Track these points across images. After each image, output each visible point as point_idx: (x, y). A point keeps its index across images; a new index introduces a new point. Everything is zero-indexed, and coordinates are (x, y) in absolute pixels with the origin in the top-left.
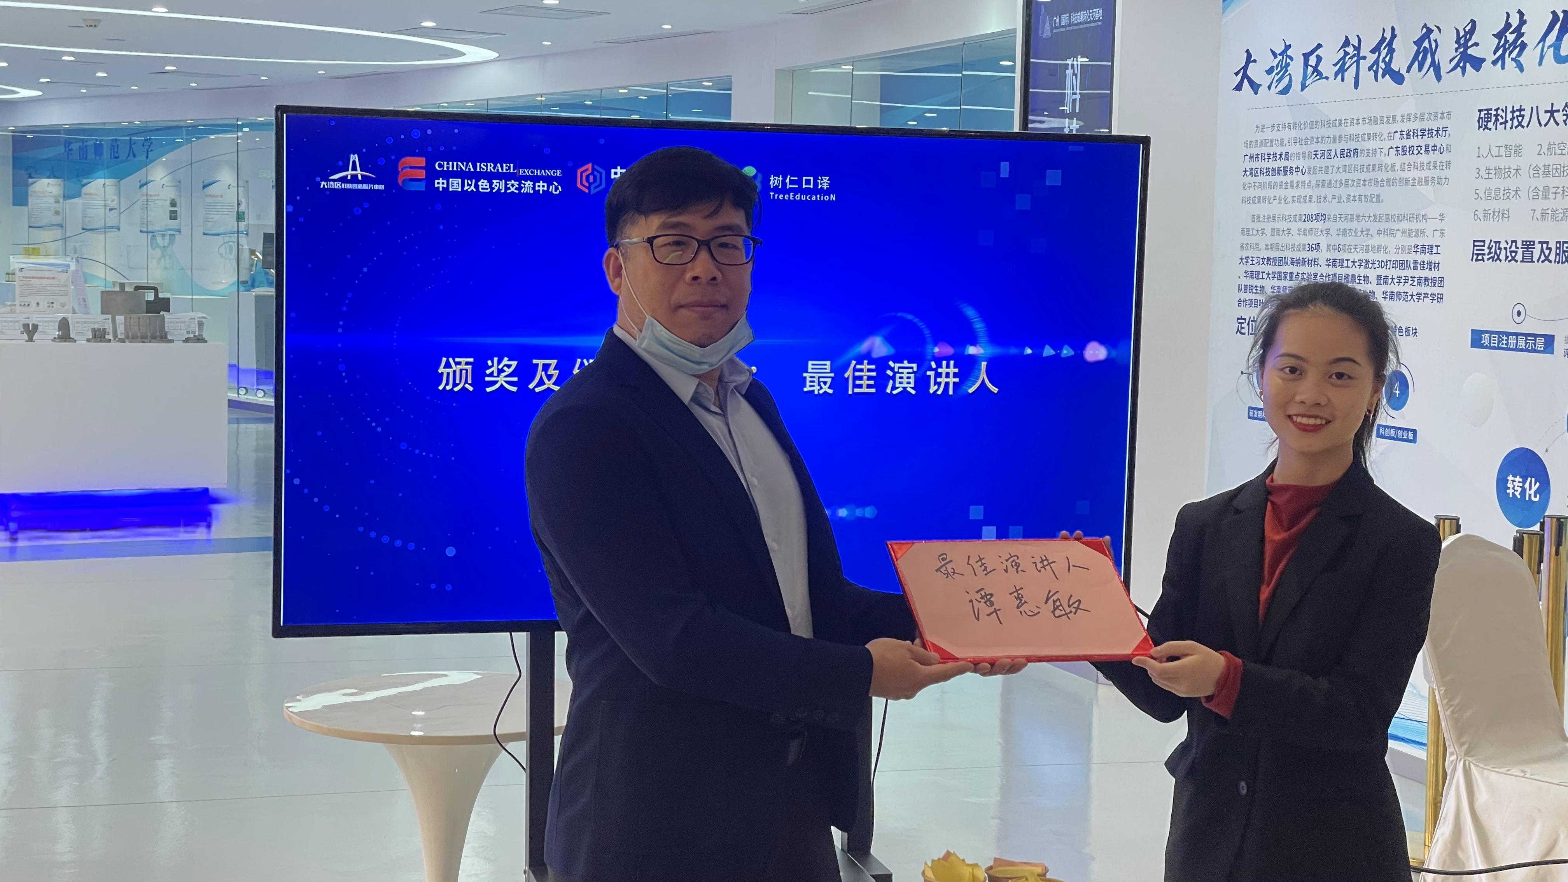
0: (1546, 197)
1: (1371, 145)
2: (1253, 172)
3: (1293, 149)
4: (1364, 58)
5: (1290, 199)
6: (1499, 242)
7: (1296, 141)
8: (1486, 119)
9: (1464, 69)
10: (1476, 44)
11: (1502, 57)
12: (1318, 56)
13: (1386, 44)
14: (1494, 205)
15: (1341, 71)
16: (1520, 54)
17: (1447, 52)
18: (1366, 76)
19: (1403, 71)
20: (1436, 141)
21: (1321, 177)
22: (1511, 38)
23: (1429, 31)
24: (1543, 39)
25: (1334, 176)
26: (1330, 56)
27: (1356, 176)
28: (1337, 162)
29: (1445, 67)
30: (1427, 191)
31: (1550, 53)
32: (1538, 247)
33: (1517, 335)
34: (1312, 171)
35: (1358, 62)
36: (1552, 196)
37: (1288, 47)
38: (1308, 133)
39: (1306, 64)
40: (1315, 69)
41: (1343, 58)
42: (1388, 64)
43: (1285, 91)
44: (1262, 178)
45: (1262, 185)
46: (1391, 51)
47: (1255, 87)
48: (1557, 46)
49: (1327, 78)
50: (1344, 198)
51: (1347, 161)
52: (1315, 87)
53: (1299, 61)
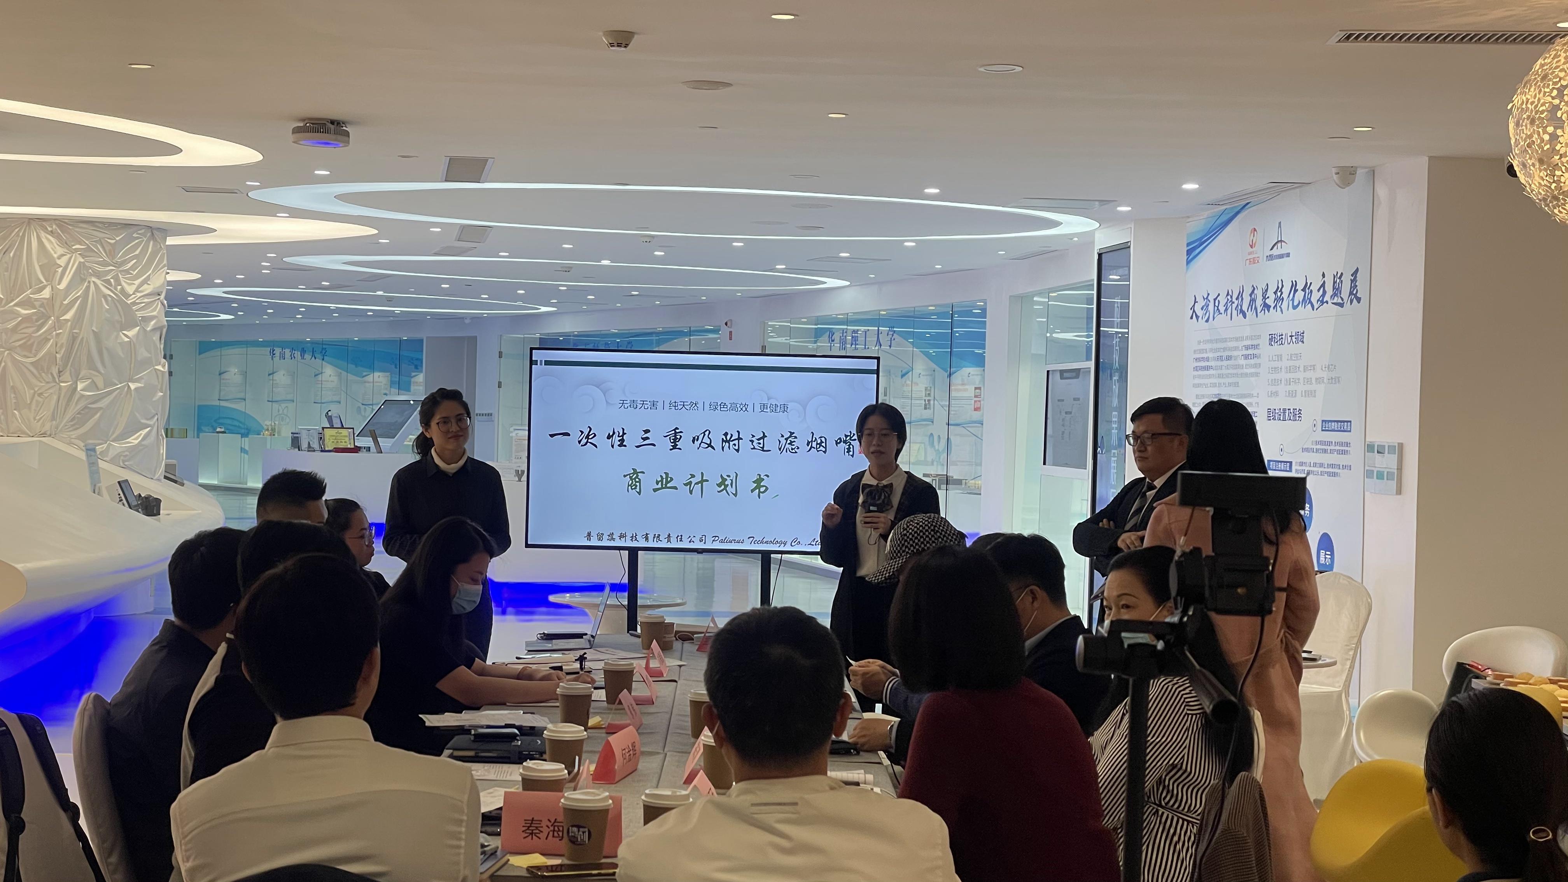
0: (1290, 385)
1: (1235, 353)
2: (1196, 369)
3: (1210, 355)
4: (1234, 303)
5: (1209, 385)
6: (1275, 410)
7: (1211, 350)
8: (1272, 339)
9: (1264, 310)
10: (1268, 297)
11: (1276, 306)
12: (1219, 301)
13: (1240, 295)
14: (1274, 389)
15: (1226, 310)
16: (1281, 304)
17: (1259, 302)
18: (1235, 312)
19: (1246, 311)
20: (1255, 352)
21: (1219, 372)
22: (1279, 294)
23: (1254, 289)
24: (1289, 296)
25: (1224, 371)
26: (1223, 300)
27: (1231, 371)
28: (1225, 363)
29: (1259, 310)
30: (1253, 379)
31: (1291, 302)
32: (1287, 411)
33: (1281, 462)
34: (1217, 368)
35: (1231, 304)
36: (1292, 383)
37: (1208, 294)
38: (1215, 346)
39: (1215, 306)
40: (1218, 309)
41: (1227, 303)
42: (1241, 307)
43: (1207, 321)
44: (1200, 373)
45: (1199, 377)
46: (1242, 299)
47: (1197, 317)
48: (1293, 300)
49: (1221, 314)
50: (1227, 385)
51: (1229, 362)
52: (1218, 318)
53: (1212, 301)
